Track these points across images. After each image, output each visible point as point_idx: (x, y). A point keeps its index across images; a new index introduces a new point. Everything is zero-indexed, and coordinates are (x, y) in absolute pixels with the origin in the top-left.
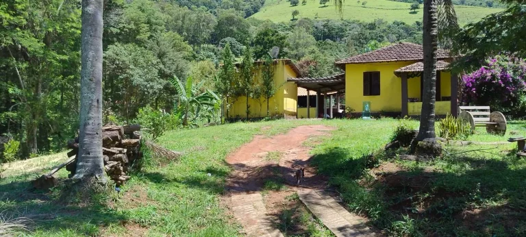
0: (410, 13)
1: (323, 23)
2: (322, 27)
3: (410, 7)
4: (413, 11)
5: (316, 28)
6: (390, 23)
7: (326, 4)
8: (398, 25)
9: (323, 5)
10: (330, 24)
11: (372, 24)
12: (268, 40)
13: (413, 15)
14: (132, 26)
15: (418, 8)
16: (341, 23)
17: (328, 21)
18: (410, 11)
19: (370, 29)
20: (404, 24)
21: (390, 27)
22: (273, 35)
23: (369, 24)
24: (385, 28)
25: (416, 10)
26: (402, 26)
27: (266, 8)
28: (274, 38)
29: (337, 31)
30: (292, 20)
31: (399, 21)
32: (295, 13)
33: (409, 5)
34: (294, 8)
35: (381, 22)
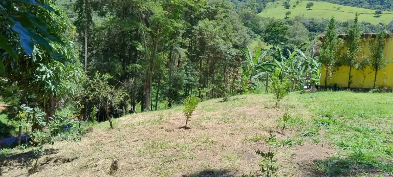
0: (374, 17)
1: (310, 21)
2: (309, 23)
3: (374, 13)
4: (377, 15)
7: (310, 8)
8: (365, 25)
10: (314, 21)
11: (345, 23)
12: (275, 29)
13: (377, 18)
14: (213, 8)
15: (381, 13)
16: (322, 21)
17: (313, 19)
18: (374, 15)
19: (344, 26)
20: (369, 24)
22: (278, 27)
23: (343, 23)
25: (379, 15)
26: (369, 25)
27: (267, 10)
28: (279, 28)
29: (319, 26)
30: (285, 18)
31: (366, 22)
32: (288, 13)
33: (374, 11)
34: (288, 10)
35: (352, 22)
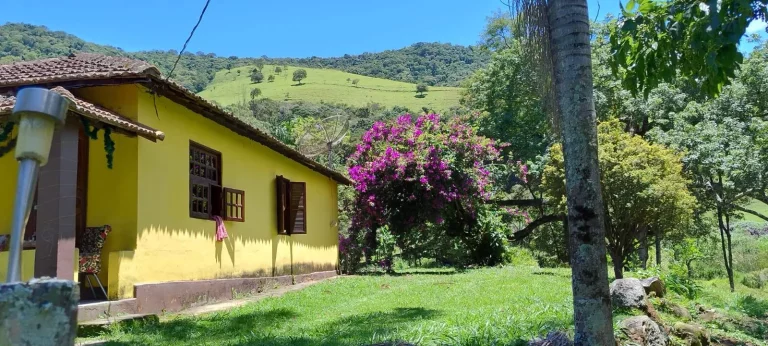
0: (417, 97)
2: (291, 112)
3: (416, 89)
4: (419, 94)
5: (282, 113)
6: (389, 109)
7: (301, 82)
8: (400, 112)
9: (298, 83)
11: (363, 109)
13: (421, 99)
15: (425, 90)
17: (301, 104)
18: (415, 94)
19: (360, 116)
20: (407, 110)
21: (388, 115)
23: (361, 109)
24: (381, 115)
25: (424, 93)
26: (406, 113)
27: (216, 85)
31: (400, 106)
32: (256, 92)
33: (414, 86)
34: (257, 86)
35: (376, 107)
